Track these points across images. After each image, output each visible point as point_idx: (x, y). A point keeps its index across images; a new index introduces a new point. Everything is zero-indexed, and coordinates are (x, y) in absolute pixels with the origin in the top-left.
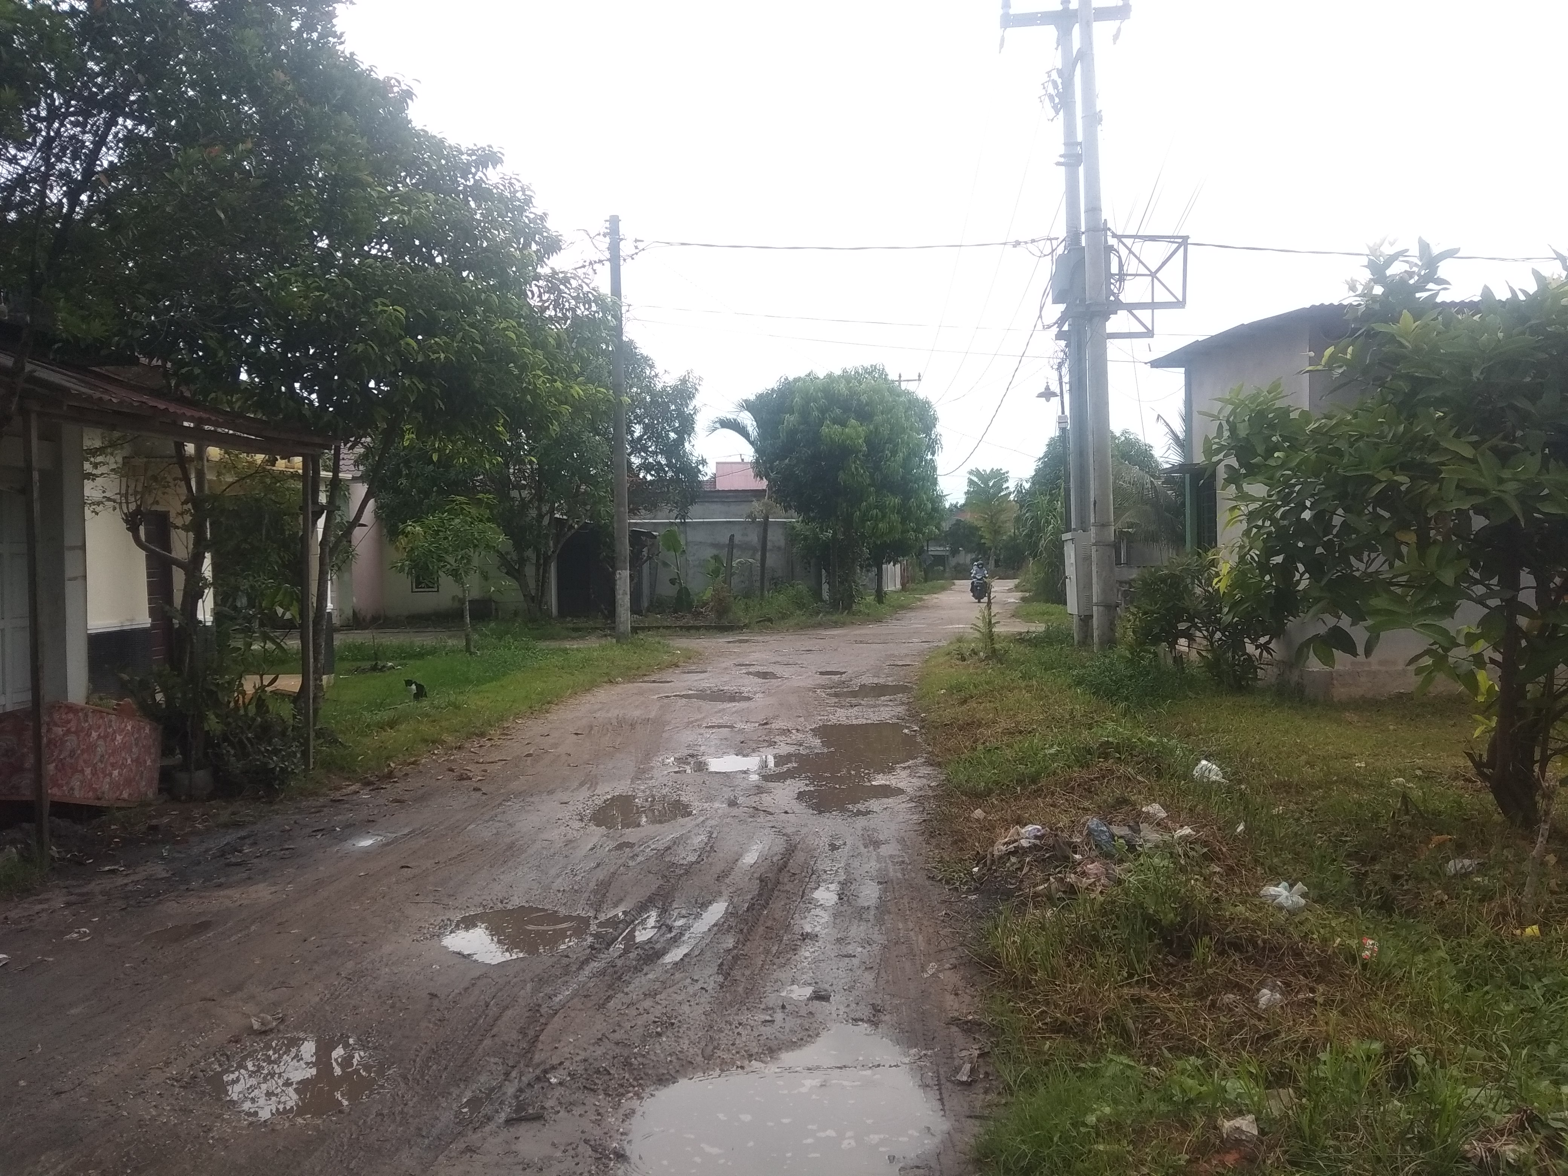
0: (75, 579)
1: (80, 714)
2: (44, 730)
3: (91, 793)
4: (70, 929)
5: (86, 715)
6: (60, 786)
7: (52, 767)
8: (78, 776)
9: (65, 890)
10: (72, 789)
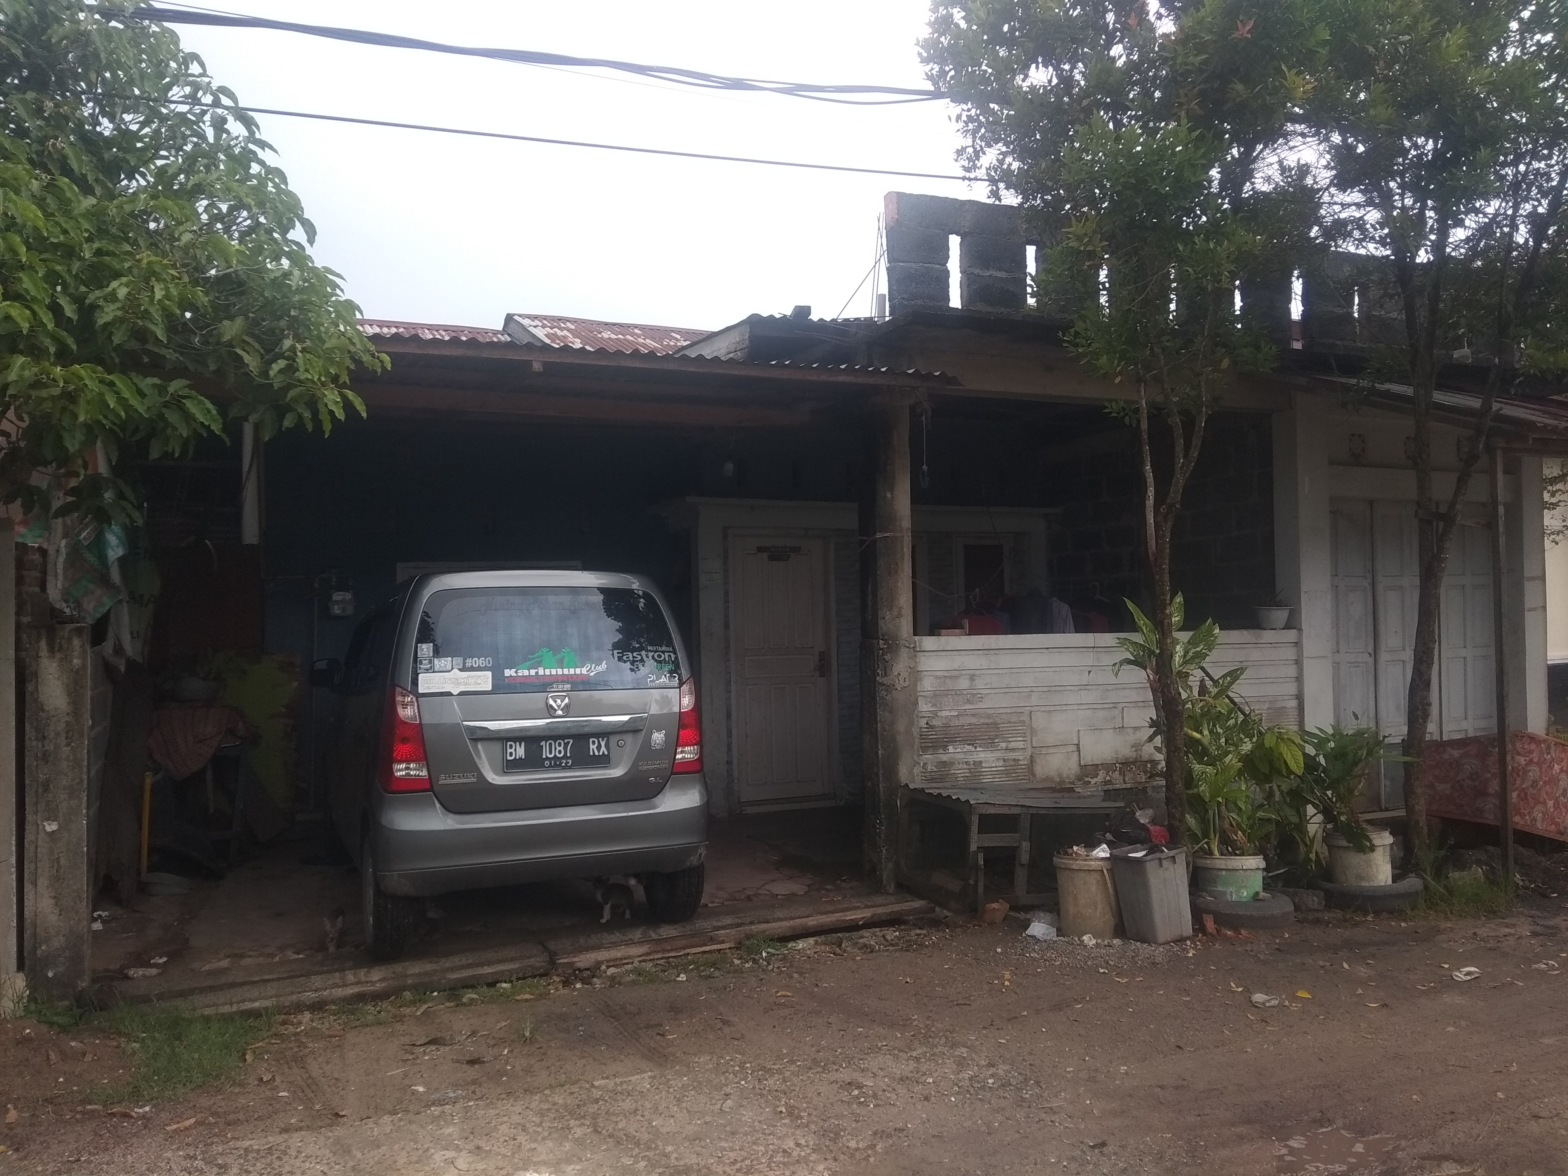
0: (1534, 609)
1: (1543, 745)
2: (1508, 758)
3: (1553, 827)
4: (1538, 959)
5: (1549, 747)
6: (1523, 816)
7: (1515, 795)
8: (1539, 807)
9: (1530, 919)
10: (1534, 819)
